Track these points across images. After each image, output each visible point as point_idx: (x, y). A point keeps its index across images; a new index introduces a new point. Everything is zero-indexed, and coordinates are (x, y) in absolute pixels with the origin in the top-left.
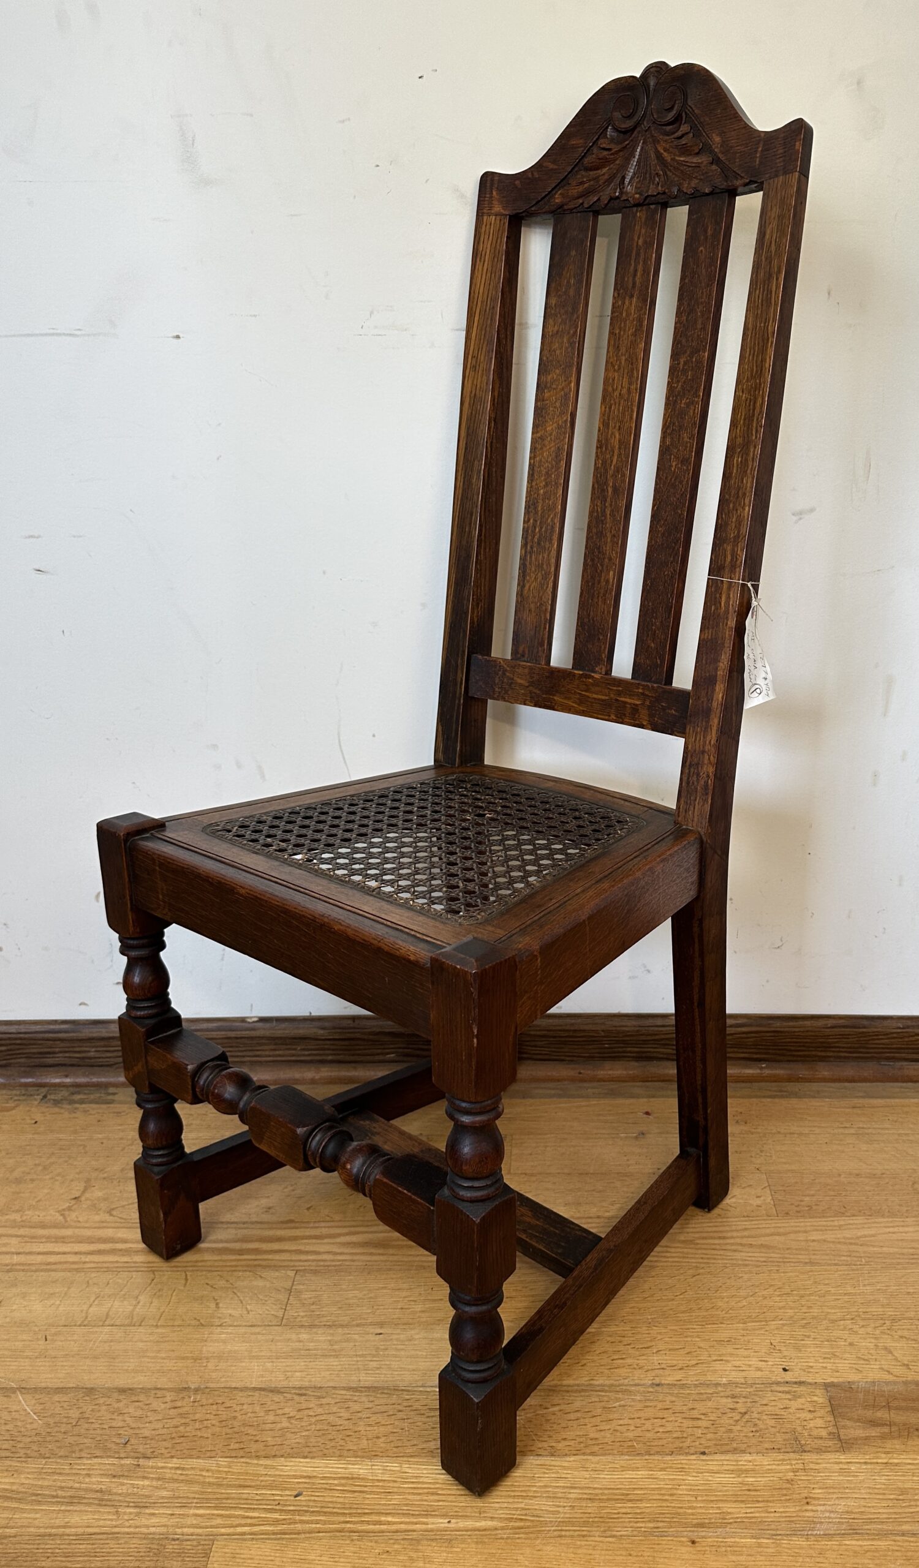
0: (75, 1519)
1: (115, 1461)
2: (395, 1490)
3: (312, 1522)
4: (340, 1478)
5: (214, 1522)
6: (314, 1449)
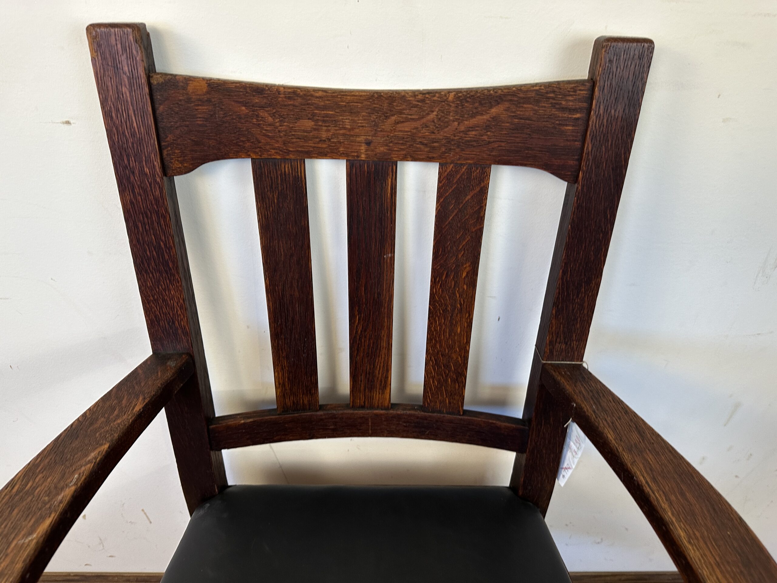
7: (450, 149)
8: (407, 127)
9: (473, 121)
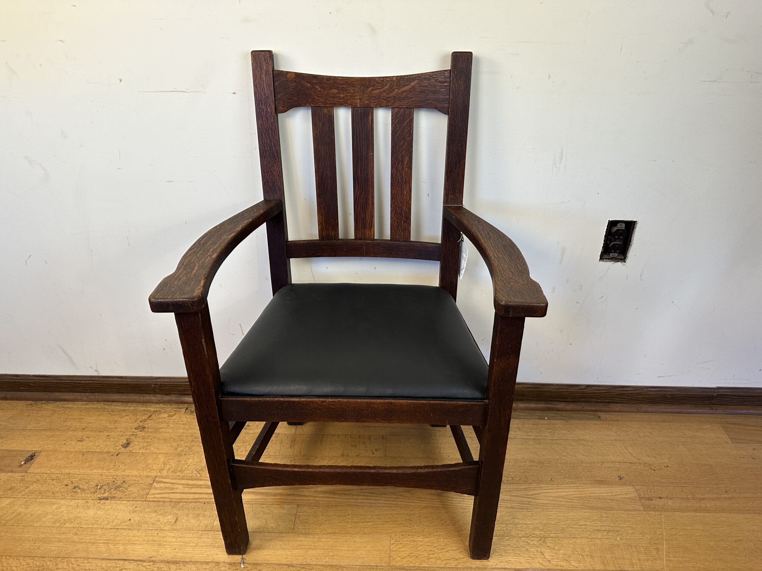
7: (396, 101)
8: (376, 92)
9: (404, 89)
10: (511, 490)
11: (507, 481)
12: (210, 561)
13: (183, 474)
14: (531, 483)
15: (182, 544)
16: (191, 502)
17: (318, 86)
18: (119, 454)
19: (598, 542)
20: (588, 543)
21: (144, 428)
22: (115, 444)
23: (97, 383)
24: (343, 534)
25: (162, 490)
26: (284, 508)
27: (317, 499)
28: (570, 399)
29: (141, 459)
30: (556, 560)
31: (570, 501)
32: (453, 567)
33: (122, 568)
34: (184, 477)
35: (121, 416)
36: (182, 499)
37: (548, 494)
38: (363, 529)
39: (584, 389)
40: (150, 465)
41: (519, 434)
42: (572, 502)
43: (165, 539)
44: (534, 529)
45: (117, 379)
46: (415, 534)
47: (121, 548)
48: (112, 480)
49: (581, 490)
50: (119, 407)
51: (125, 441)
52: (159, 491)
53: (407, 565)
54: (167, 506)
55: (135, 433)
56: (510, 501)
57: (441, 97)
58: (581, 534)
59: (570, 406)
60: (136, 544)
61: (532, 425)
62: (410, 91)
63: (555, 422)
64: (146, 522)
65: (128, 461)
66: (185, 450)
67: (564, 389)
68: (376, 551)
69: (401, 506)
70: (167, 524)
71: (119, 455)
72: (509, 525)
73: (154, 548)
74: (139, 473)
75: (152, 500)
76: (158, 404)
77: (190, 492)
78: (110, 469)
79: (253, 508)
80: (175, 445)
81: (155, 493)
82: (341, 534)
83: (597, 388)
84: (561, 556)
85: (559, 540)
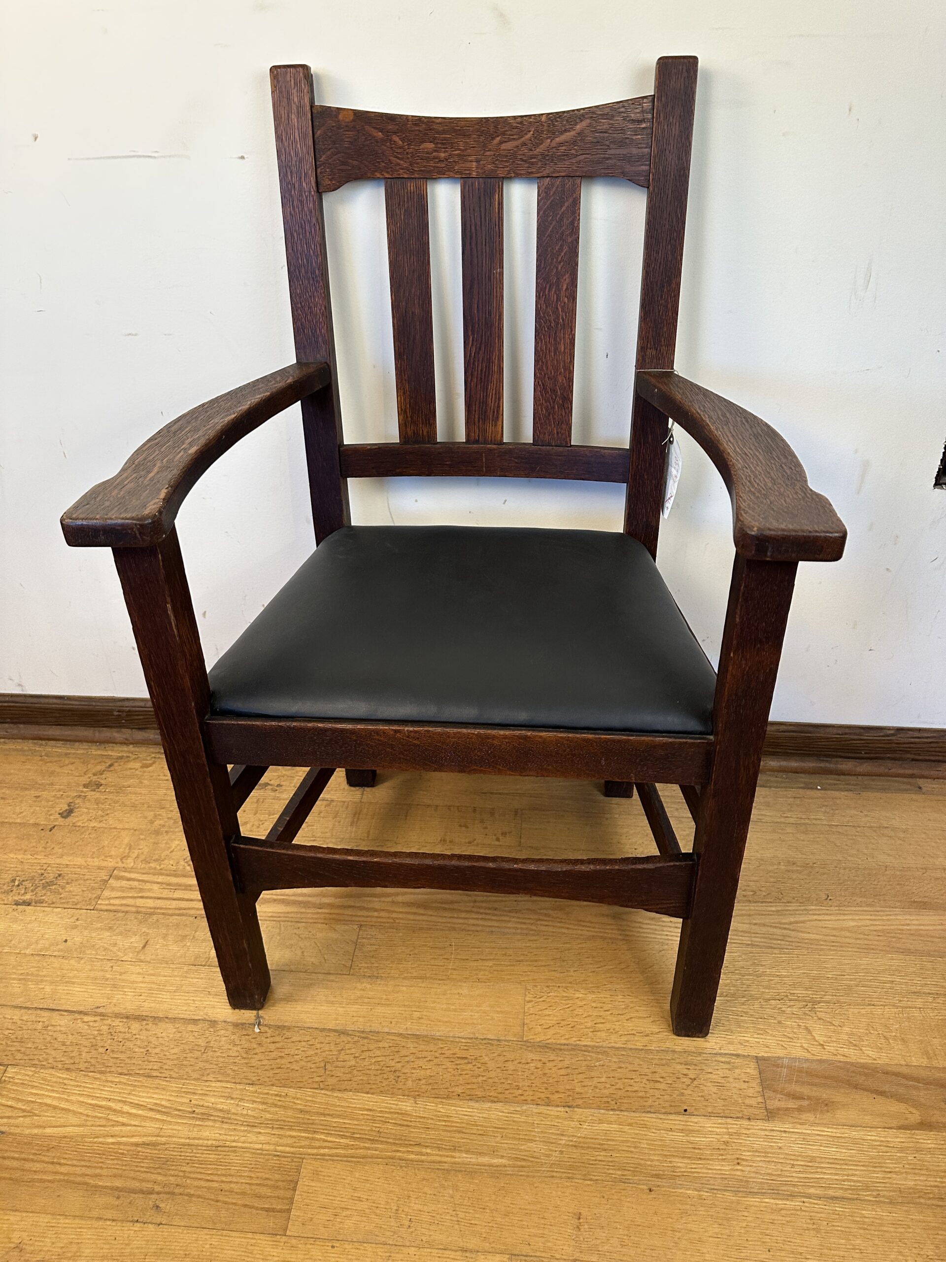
0: (206, 1133)
1: (233, 1085)
2: (432, 1126)
3: (372, 1149)
4: (391, 1113)
5: (303, 1143)
6: (374, 1086)
7: (545, 164)
8: (509, 145)
9: (563, 138)
10: (752, 913)
11: (745, 896)
12: (200, 1018)
13: (162, 866)
14: (788, 902)
15: (153, 986)
16: (172, 915)
17: (398, 136)
18: (54, 827)
19: (917, 1014)
20: (897, 1016)
21: (99, 785)
22: (48, 811)
23: (23, 707)
24: (440, 980)
25: (123, 891)
26: (335, 930)
27: (394, 915)
28: (865, 753)
29: (90, 838)
30: (835, 1045)
31: (862, 936)
32: (642, 1047)
33: (47, 1023)
34: (163, 871)
35: (62, 765)
36: (158, 908)
37: (820, 924)
38: (477, 972)
39: (893, 735)
40: (106, 849)
41: (768, 814)
42: (866, 939)
43: (124, 977)
44: (794, 985)
45: (55, 701)
46: (570, 985)
47: (48, 989)
48: (39, 871)
49: (884, 918)
50: (59, 749)
51: (66, 807)
52: (119, 894)
53: (554, 1041)
54: (131, 920)
55: (83, 794)
56: (749, 932)
57: (635, 151)
58: (883, 998)
59: (866, 767)
60: (73, 983)
61: (791, 800)
62: (574, 142)
63: (837, 794)
64: (93, 946)
65: (68, 840)
66: (167, 824)
67: (855, 734)
68: (499, 1012)
69: (545, 933)
70: (129, 950)
71: (53, 830)
72: (746, 977)
73: (103, 992)
74: (86, 862)
75: (105, 908)
76: (125, 746)
77: (171, 896)
78: (37, 853)
79: (280, 929)
80: (150, 815)
81: (111, 897)
82: (436, 979)
83: (917, 734)
84: (846, 1037)
85: (841, 1007)
